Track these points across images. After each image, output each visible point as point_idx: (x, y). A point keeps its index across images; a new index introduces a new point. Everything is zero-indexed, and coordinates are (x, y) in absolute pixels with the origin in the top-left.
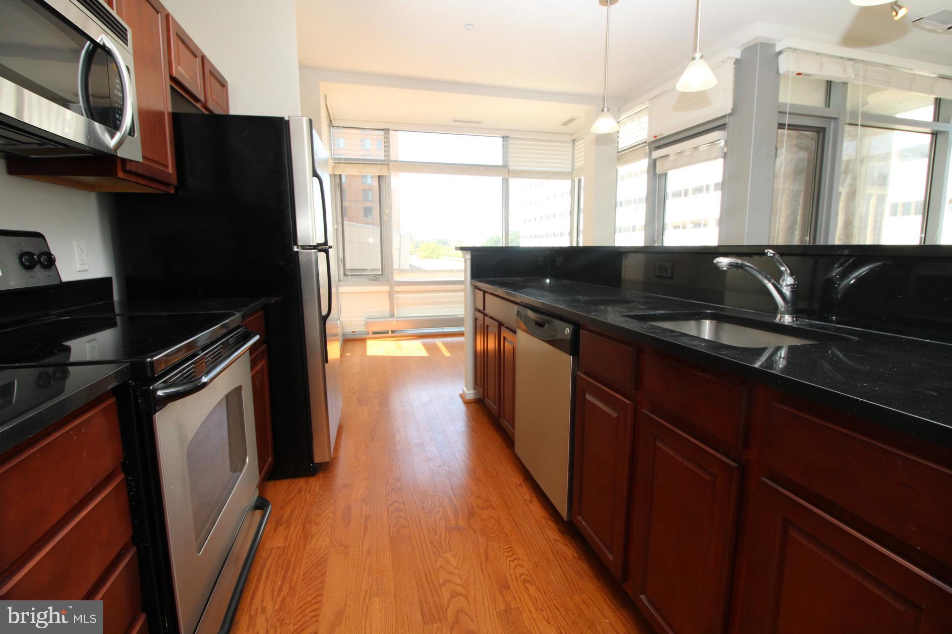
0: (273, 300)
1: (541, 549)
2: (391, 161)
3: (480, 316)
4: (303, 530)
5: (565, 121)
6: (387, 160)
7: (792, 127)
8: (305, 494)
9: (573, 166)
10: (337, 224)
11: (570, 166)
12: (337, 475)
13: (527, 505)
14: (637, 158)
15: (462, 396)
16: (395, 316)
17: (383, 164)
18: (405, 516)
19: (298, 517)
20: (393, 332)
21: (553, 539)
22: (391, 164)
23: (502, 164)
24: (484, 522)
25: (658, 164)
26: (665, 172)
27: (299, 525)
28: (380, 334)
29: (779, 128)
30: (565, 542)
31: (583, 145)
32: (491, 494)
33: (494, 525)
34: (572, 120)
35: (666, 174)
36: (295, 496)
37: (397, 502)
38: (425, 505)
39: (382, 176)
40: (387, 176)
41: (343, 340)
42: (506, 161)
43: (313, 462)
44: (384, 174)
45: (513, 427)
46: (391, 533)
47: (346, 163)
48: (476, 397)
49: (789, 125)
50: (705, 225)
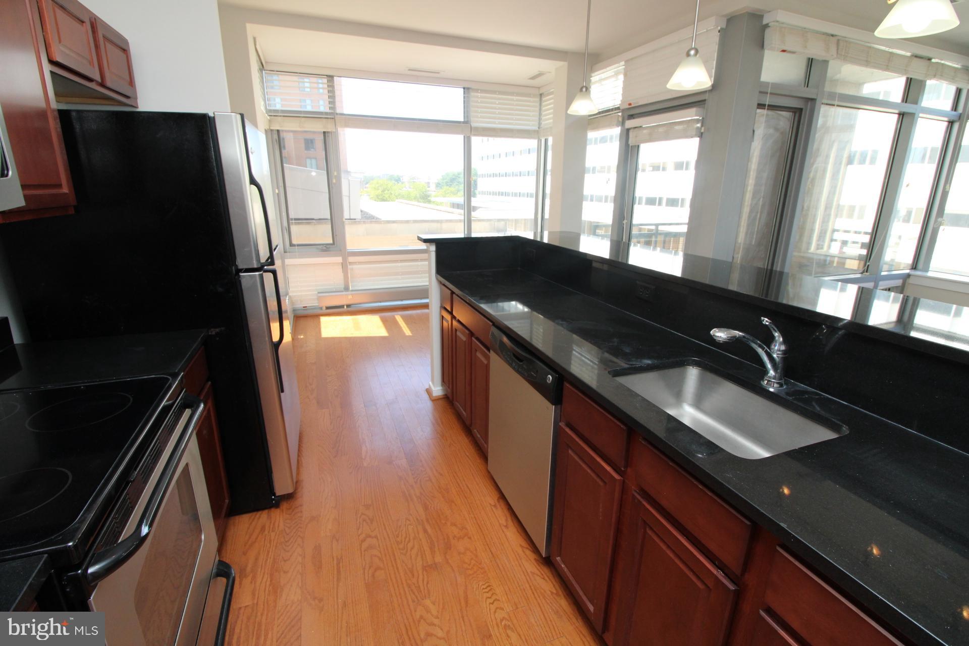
0: (213, 332)
1: (519, 586)
2: (337, 114)
3: (448, 317)
4: (271, 581)
5: (531, 77)
6: (332, 113)
7: (772, 107)
8: (269, 532)
9: (540, 124)
10: (278, 188)
11: (537, 123)
12: (301, 505)
13: (503, 531)
14: (610, 125)
15: (429, 391)
16: (351, 289)
17: (328, 118)
18: (380, 555)
19: (264, 564)
20: (348, 306)
21: (531, 572)
22: (337, 117)
23: (462, 120)
24: (462, 556)
25: (631, 134)
26: (637, 144)
27: (266, 576)
28: (336, 310)
29: (758, 108)
30: (542, 575)
31: (552, 106)
32: (466, 519)
33: (472, 559)
34: (540, 75)
35: (638, 146)
36: (258, 536)
37: (370, 536)
38: (399, 539)
39: (328, 132)
40: (333, 132)
41: (294, 316)
42: (468, 116)
43: (274, 494)
44: (329, 130)
45: (486, 442)
46: (367, 578)
47: (284, 116)
48: (444, 394)
49: (769, 106)
50: (664, 169)
